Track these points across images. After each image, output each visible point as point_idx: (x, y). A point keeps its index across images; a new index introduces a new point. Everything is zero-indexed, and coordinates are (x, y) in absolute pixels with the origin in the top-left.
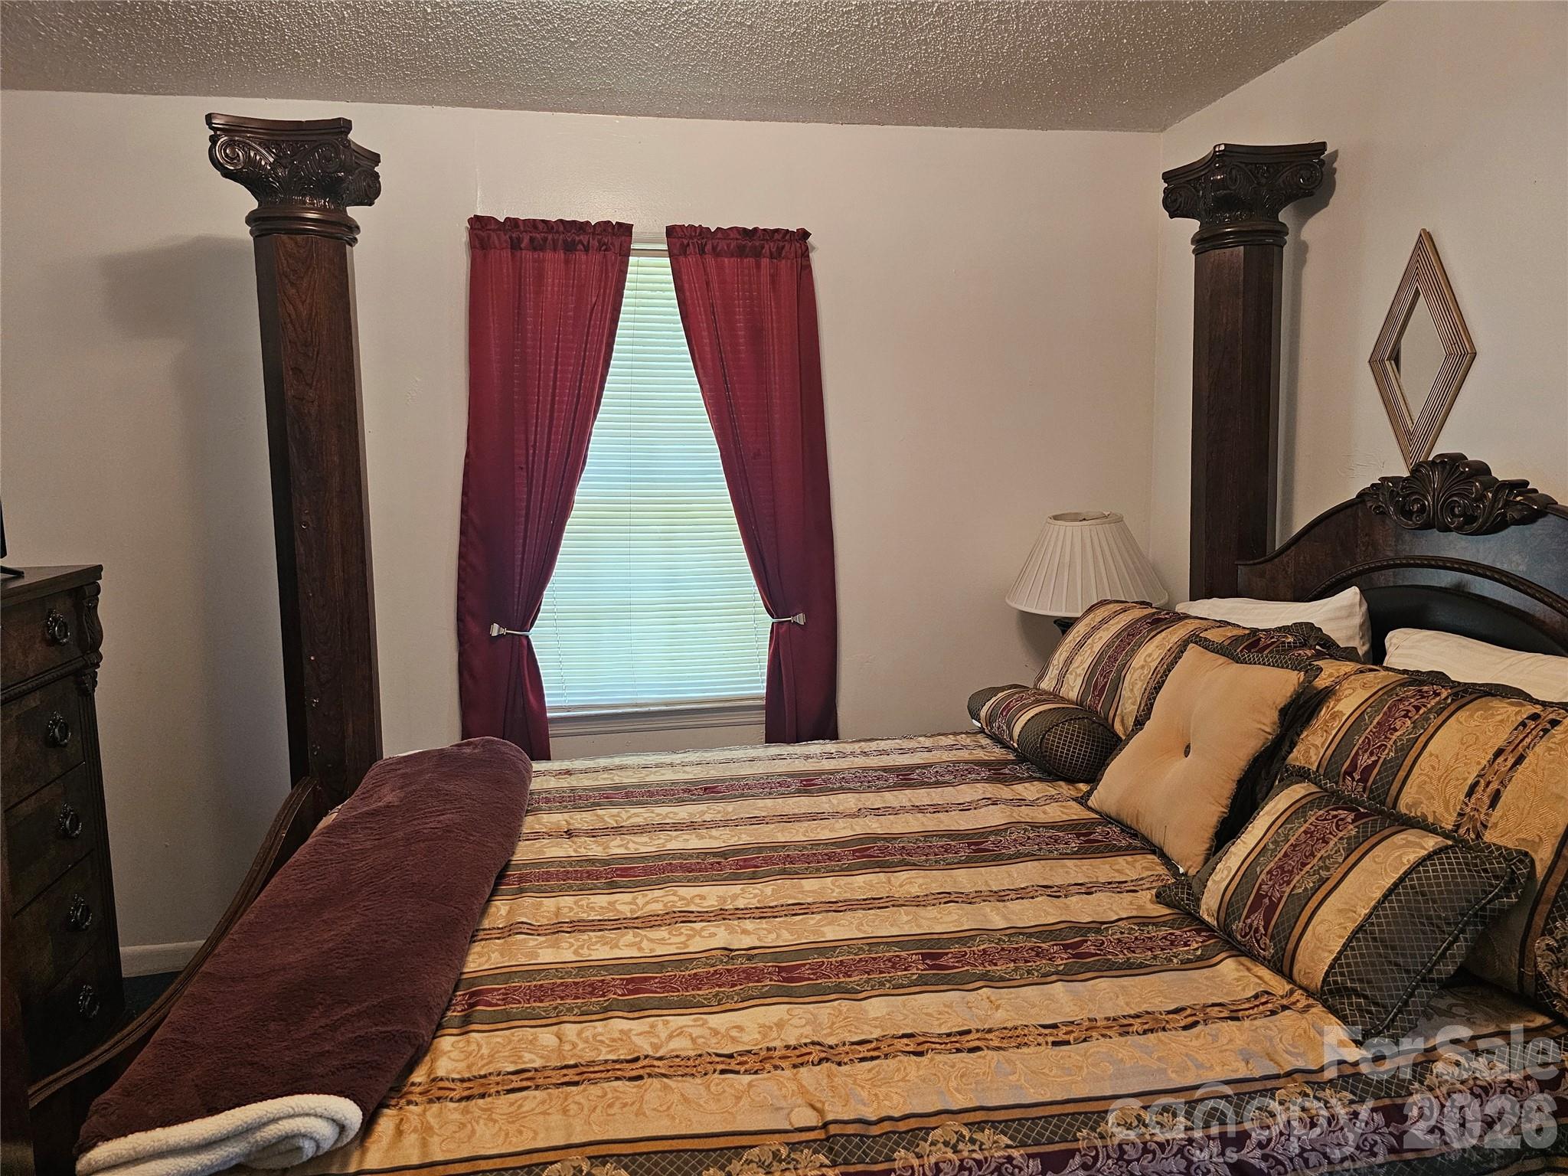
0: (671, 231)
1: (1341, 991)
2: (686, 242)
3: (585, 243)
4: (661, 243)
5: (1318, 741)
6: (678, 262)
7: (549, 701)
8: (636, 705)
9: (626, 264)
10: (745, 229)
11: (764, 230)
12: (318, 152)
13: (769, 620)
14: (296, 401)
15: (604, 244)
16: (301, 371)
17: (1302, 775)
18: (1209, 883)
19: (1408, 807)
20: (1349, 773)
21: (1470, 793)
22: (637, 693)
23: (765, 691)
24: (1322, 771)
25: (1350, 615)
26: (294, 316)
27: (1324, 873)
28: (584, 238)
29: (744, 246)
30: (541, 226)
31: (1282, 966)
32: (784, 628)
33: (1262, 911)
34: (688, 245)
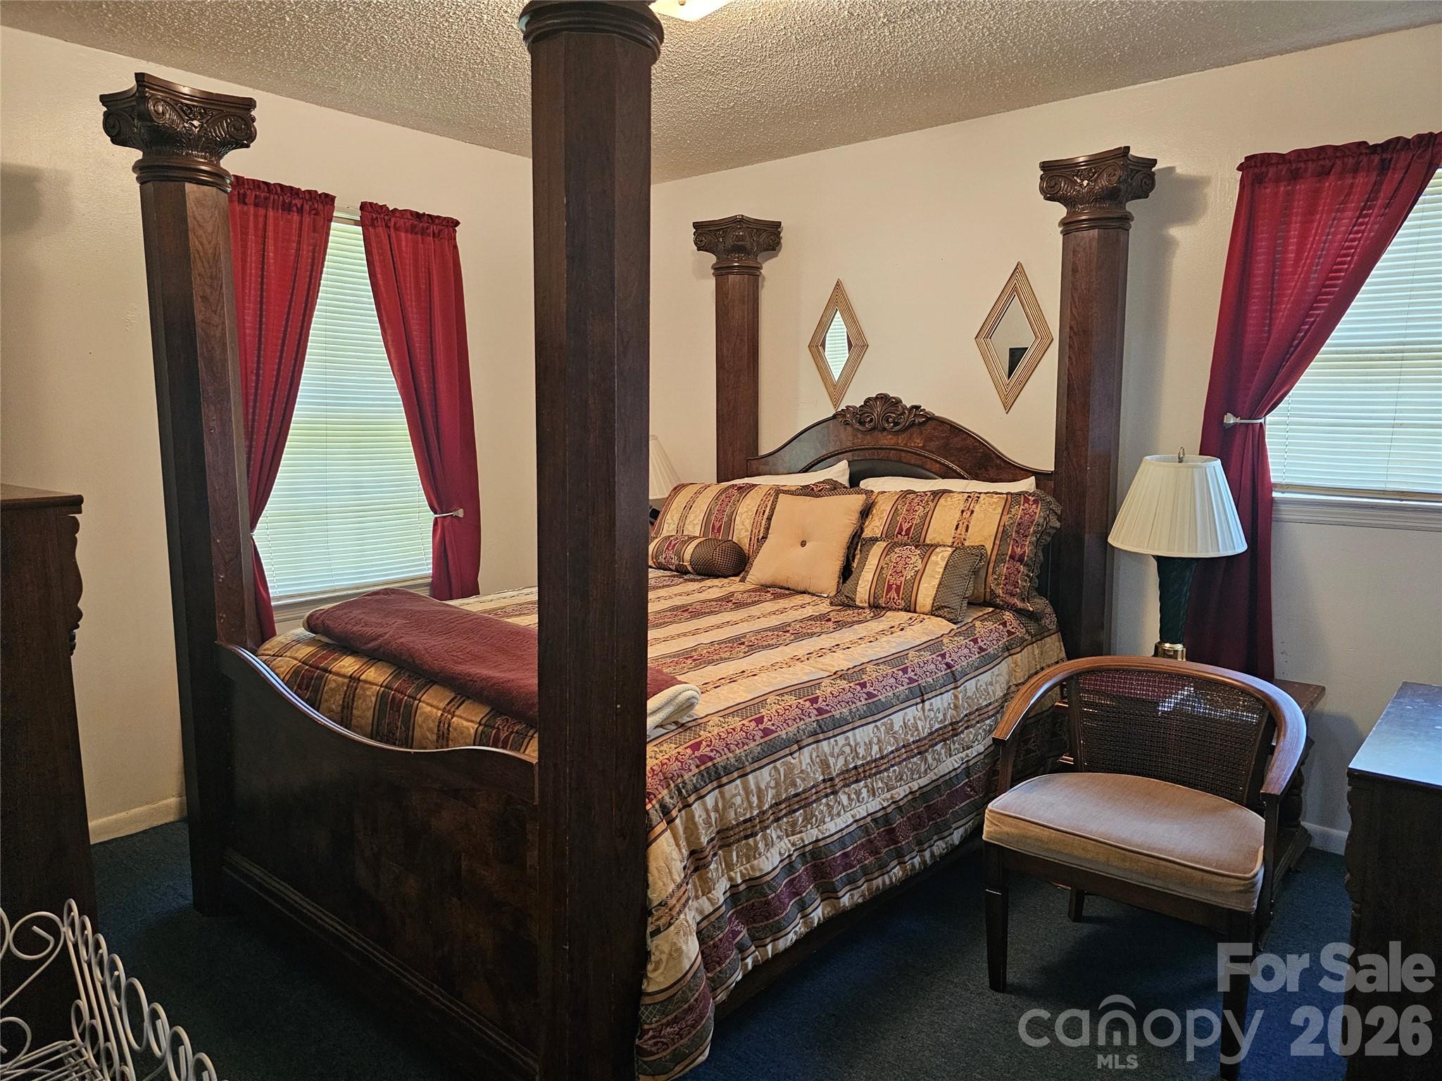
0: (364, 206)
1: (939, 608)
2: (374, 216)
3: (299, 206)
4: (357, 215)
5: (878, 524)
6: (369, 231)
7: (272, 592)
8: (335, 591)
9: (329, 228)
10: (417, 213)
11: (428, 215)
12: (226, 122)
13: (431, 516)
14: (204, 325)
15: (315, 209)
16: (208, 299)
17: (874, 540)
18: (858, 589)
19: (930, 540)
20: (900, 533)
21: (957, 528)
22: (333, 581)
23: (431, 571)
24: (884, 536)
25: (843, 475)
26: (202, 254)
27: (916, 569)
28: (298, 202)
29: (416, 226)
30: (262, 186)
31: (910, 608)
32: (448, 520)
33: (893, 591)
34: (377, 218)
